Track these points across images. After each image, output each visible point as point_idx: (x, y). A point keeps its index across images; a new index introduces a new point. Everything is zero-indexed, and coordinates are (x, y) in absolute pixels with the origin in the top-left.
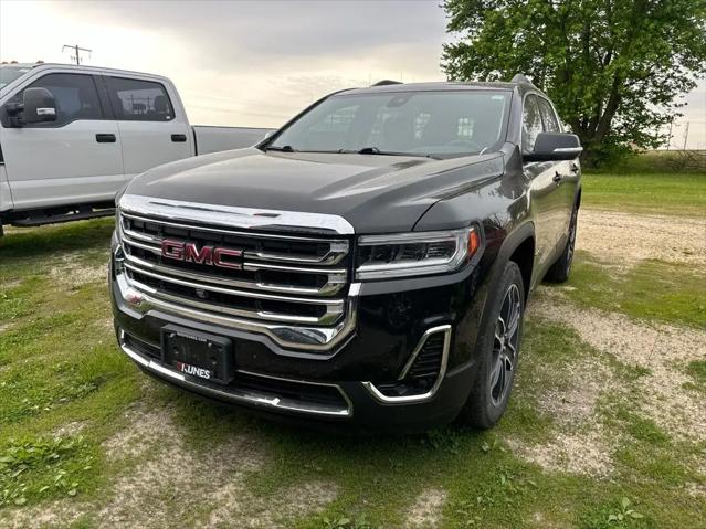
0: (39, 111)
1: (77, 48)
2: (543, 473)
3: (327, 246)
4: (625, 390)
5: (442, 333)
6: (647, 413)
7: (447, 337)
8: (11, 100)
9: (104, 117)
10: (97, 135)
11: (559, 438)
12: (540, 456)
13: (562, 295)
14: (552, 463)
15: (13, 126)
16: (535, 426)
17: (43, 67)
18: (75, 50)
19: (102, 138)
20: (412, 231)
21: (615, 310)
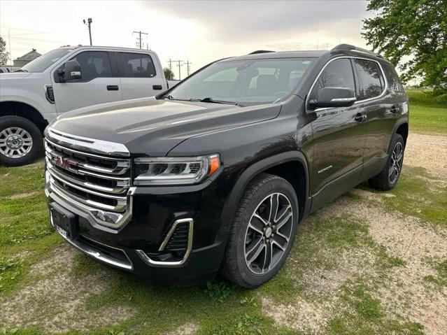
0: (72, 73)
1: (140, 33)
2: (275, 325)
3: (116, 163)
4: (375, 275)
5: (187, 223)
6: (380, 294)
7: (191, 226)
8: (60, 68)
9: (113, 76)
10: (108, 86)
11: (300, 302)
12: (278, 314)
13: (379, 200)
14: (283, 320)
15: (61, 82)
16: (288, 292)
17: (81, 48)
18: (139, 34)
19: (111, 88)
20: (166, 156)
21: (415, 214)
